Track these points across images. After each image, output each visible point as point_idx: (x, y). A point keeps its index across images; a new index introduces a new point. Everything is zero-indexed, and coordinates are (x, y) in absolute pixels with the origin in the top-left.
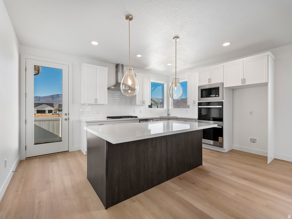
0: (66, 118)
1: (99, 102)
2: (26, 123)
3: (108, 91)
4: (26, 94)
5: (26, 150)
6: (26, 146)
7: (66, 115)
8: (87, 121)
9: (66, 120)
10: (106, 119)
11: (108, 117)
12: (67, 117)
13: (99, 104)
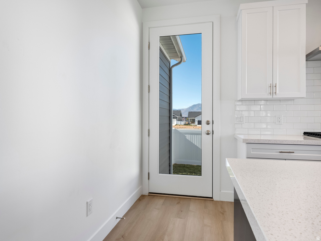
0: (208, 131)
1: (280, 94)
2: (149, 136)
3: (307, 64)
4: (149, 86)
5: (149, 179)
6: (149, 173)
7: (208, 123)
8: (247, 140)
9: (208, 134)
10: (301, 139)
11: (305, 133)
12: (209, 128)
13: (280, 100)
